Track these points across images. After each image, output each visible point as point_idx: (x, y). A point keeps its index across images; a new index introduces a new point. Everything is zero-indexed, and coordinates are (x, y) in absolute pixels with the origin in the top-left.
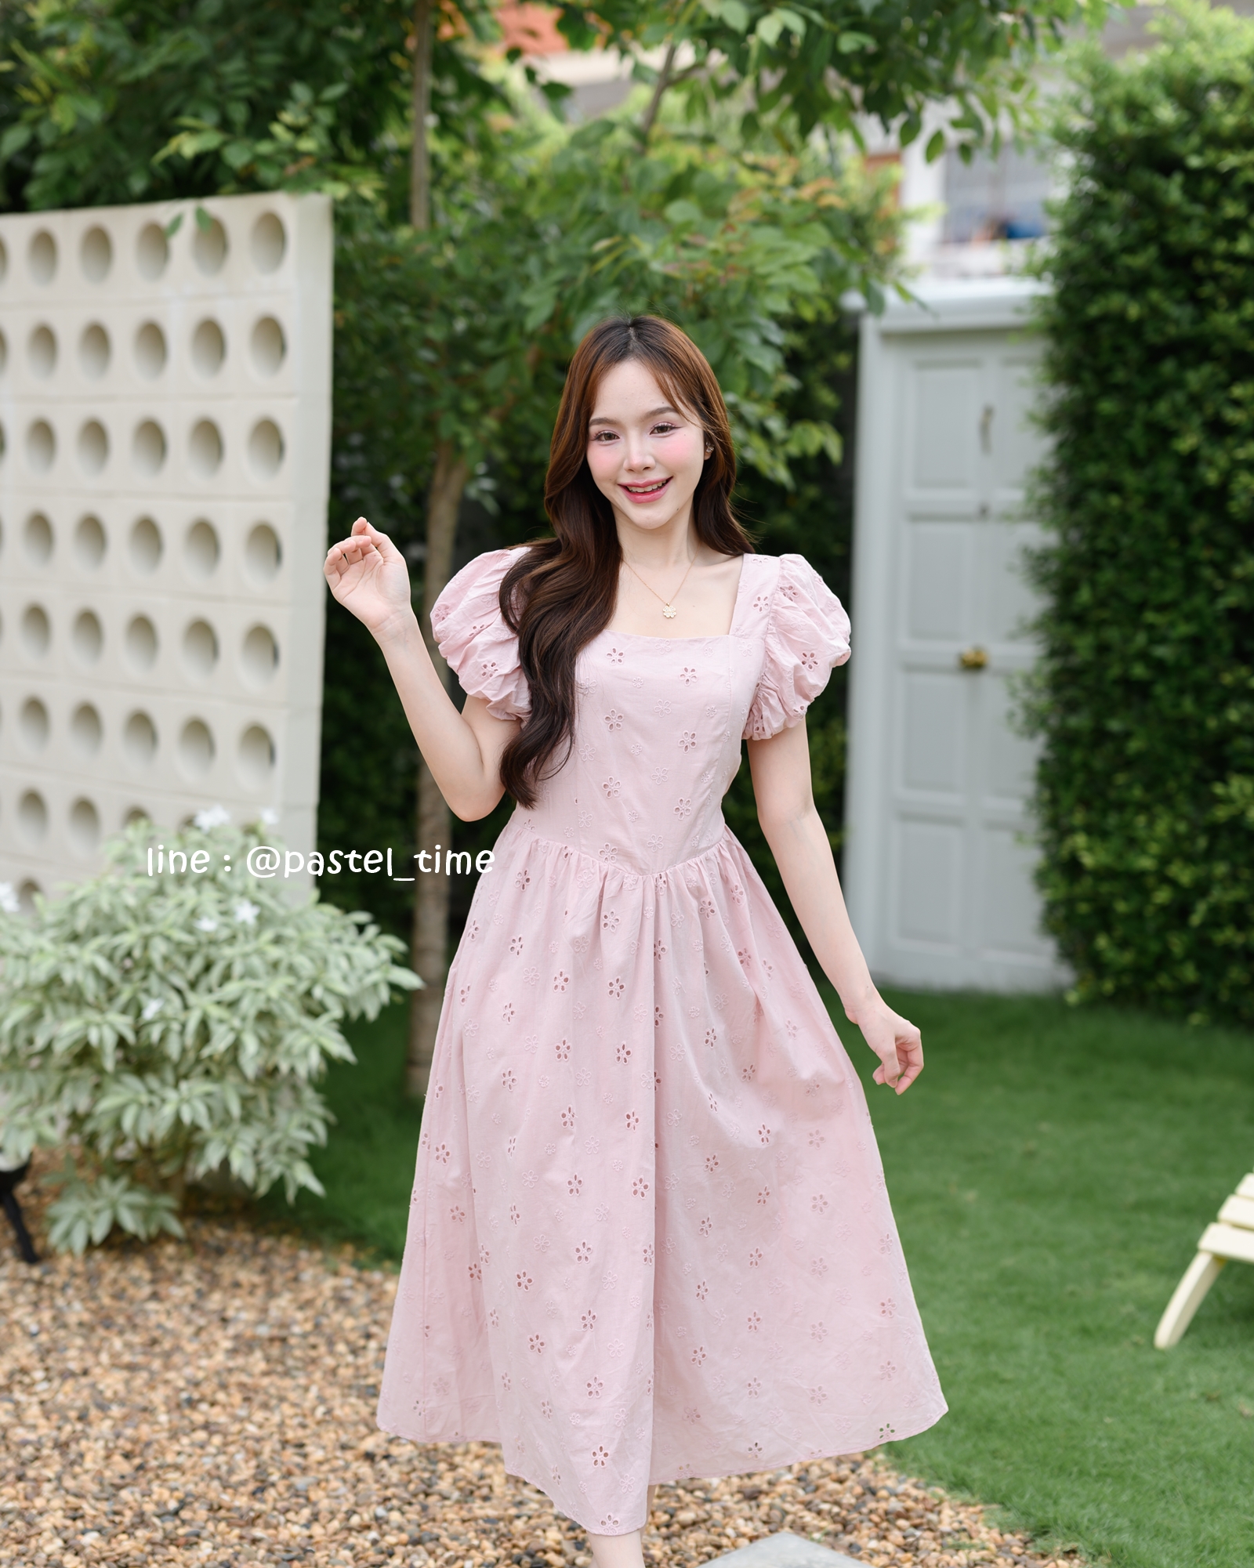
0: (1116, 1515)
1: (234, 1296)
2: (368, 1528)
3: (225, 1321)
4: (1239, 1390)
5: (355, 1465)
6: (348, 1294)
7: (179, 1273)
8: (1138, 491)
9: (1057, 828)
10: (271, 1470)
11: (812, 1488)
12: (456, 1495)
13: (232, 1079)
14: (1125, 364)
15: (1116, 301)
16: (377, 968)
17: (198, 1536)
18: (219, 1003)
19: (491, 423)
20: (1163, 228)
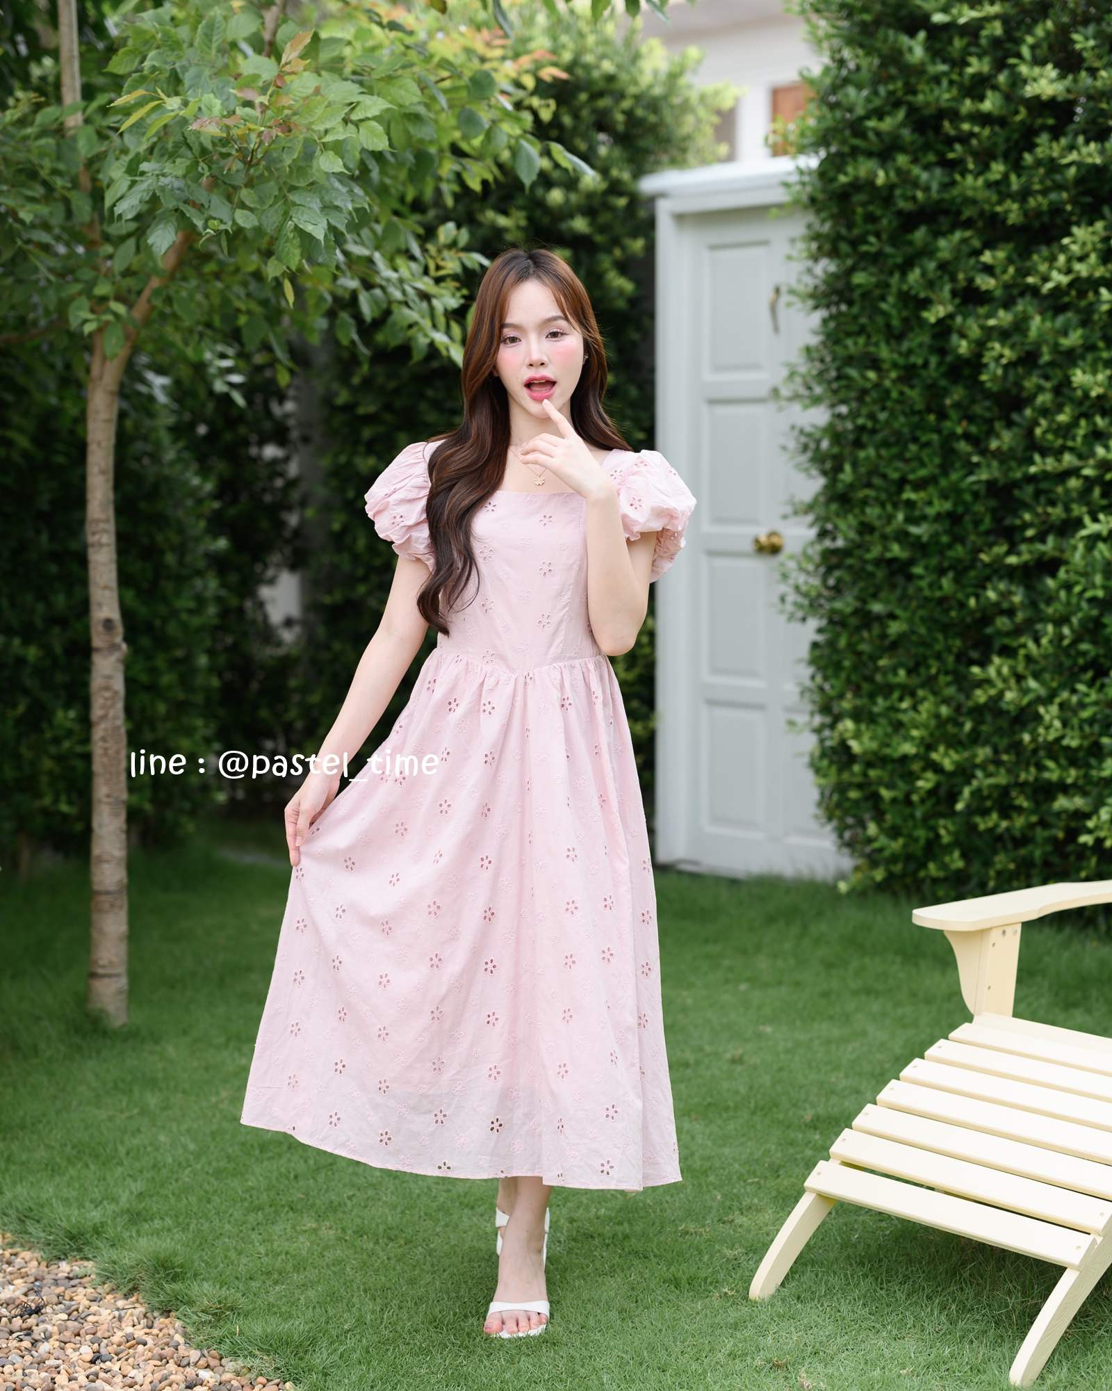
4: (814, 1354)
8: (895, 365)
9: (829, 713)
15: (864, 168)
20: (911, 91)
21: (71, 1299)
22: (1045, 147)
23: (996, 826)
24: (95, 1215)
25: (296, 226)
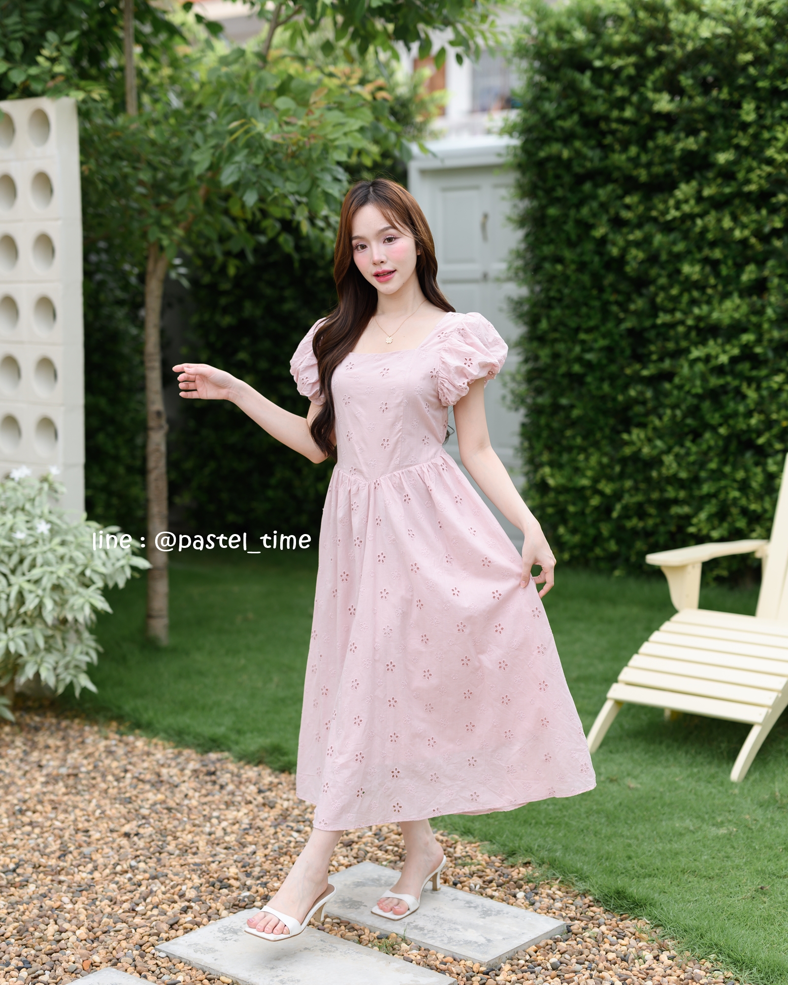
0: (554, 843)
1: (46, 753)
2: (126, 872)
3: (40, 766)
4: (629, 775)
5: (118, 840)
6: (114, 749)
7: (13, 742)
8: (573, 262)
9: (533, 464)
10: (69, 845)
11: (383, 838)
12: (177, 852)
13: (39, 626)
14: (562, 186)
15: (555, 148)
16: (124, 557)
17: (27, 881)
18: (29, 581)
19: (179, 232)
20: (581, 104)
22: (663, 139)
23: (636, 525)
25: (323, 191)
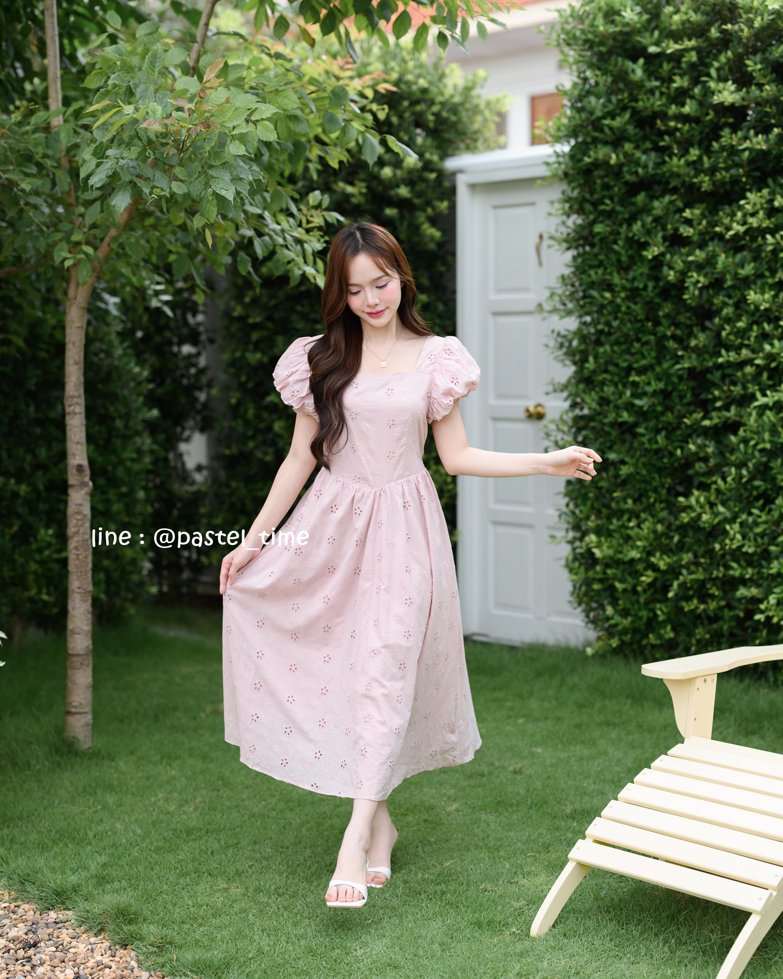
9: (579, 530)
20: (634, 99)
21: (58, 937)
22: (727, 138)
23: (697, 608)
24: (73, 879)
25: (214, 191)
